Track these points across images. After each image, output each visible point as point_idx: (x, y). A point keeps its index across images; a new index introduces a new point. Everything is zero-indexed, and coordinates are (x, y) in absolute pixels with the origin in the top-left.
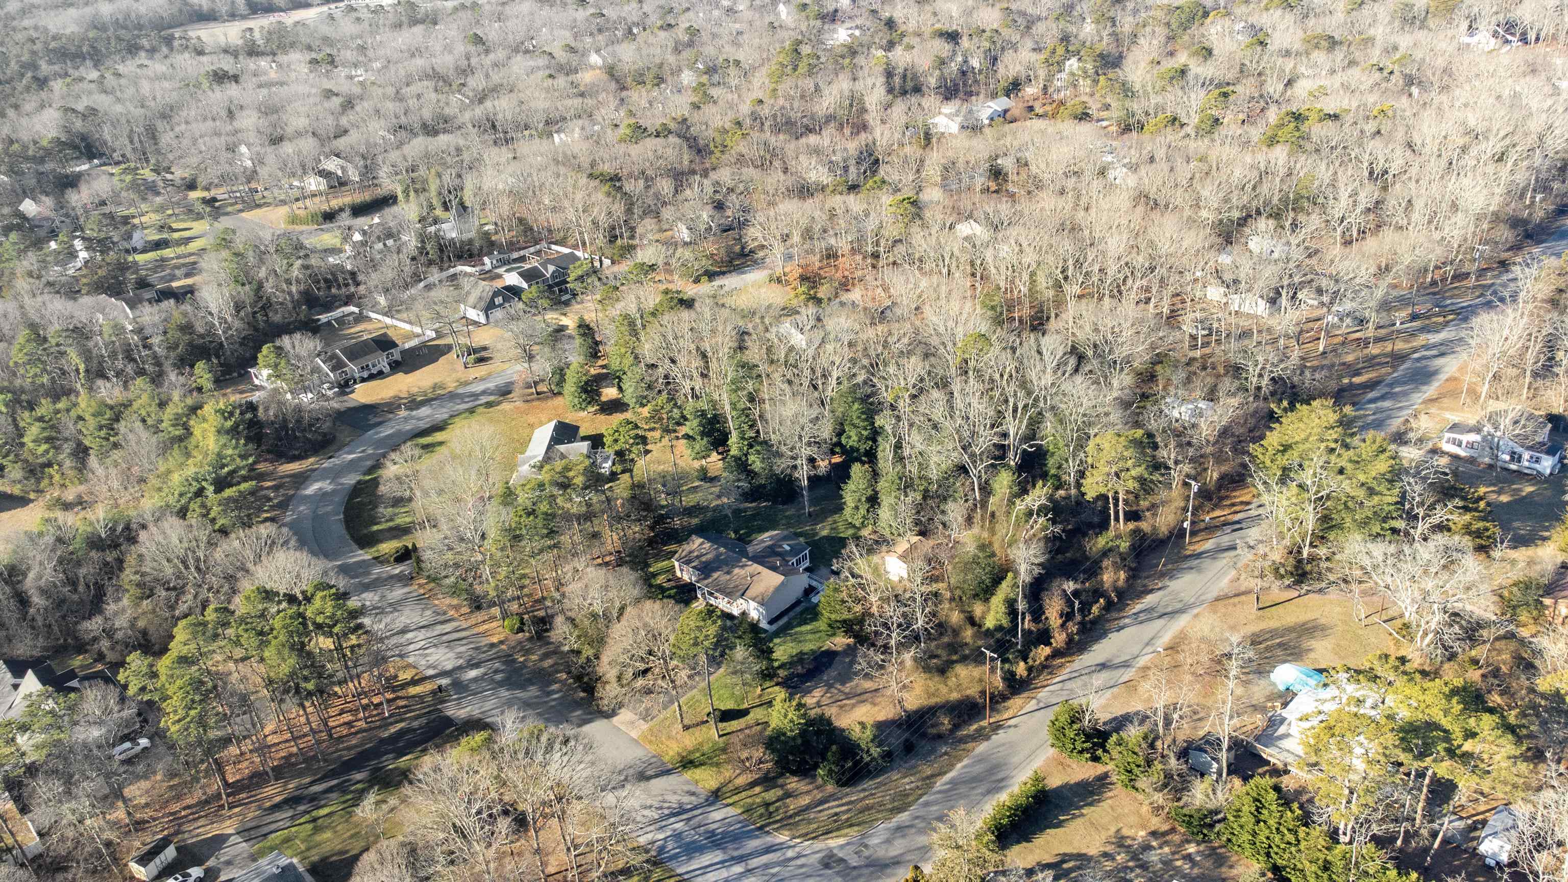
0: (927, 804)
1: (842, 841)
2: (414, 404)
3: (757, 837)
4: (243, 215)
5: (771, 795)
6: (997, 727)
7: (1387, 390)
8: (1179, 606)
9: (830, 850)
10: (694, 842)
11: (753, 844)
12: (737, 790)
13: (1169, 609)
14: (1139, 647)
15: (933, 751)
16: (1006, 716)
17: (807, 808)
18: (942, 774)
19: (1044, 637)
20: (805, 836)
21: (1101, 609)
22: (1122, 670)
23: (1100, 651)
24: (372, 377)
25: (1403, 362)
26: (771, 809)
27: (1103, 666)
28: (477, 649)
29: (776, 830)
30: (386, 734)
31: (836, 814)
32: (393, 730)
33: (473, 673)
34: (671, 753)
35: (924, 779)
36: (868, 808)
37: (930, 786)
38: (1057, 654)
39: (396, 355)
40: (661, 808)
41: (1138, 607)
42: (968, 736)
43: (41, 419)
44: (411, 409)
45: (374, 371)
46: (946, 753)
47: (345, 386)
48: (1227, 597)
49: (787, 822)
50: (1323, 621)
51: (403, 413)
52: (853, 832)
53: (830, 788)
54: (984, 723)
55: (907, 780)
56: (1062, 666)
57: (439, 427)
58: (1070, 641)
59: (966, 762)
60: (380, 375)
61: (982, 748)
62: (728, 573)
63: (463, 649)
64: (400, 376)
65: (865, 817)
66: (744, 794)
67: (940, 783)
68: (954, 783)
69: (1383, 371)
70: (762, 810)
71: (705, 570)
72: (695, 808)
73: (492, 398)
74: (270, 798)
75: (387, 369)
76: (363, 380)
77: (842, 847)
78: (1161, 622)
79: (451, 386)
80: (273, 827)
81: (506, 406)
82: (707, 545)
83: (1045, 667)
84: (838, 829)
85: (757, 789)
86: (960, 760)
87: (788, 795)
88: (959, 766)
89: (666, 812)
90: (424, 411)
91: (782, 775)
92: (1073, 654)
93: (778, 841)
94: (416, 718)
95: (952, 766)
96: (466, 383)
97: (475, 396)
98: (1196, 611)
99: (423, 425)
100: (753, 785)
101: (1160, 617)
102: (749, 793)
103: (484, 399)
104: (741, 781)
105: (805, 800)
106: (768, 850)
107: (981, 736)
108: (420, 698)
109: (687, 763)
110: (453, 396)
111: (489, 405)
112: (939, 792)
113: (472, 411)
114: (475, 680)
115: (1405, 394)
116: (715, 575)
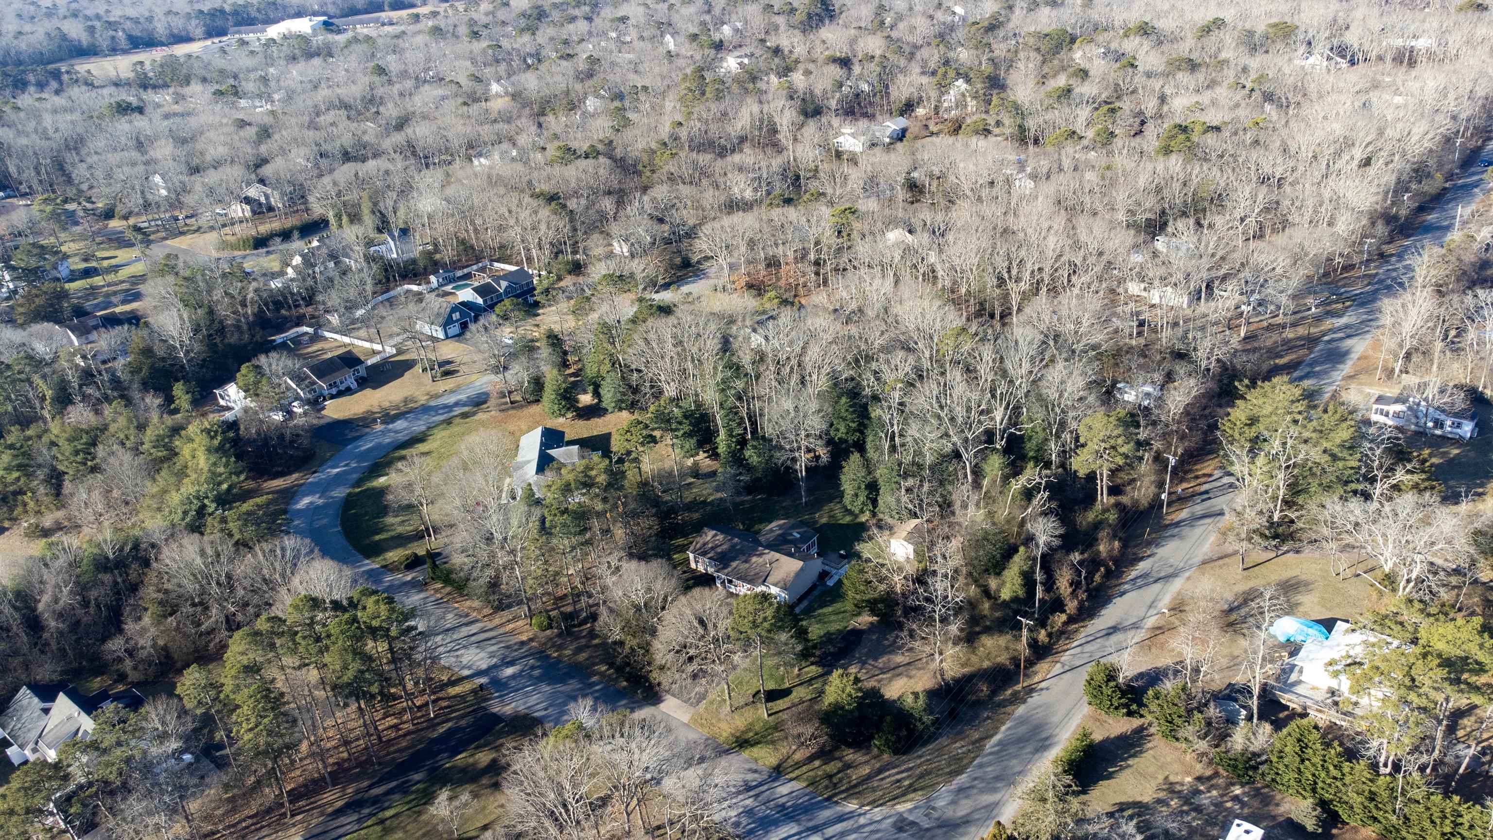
0: (981, 766)
1: (909, 805)
2: (388, 418)
3: (826, 808)
4: (168, 242)
5: (832, 767)
6: (1030, 691)
7: (1308, 369)
8: (1171, 570)
9: (900, 814)
10: (767, 816)
11: (826, 814)
12: (798, 765)
13: (1163, 574)
14: (1144, 609)
15: (975, 717)
16: (1036, 680)
17: (869, 777)
18: (989, 737)
19: (1058, 605)
20: (874, 803)
21: (1103, 577)
22: (1133, 632)
23: (1109, 615)
24: (340, 394)
25: (1317, 344)
26: (835, 780)
27: (1114, 630)
28: (507, 647)
29: (844, 799)
30: (435, 735)
31: (898, 781)
32: (442, 729)
33: (509, 671)
34: (725, 734)
35: (973, 743)
36: (928, 773)
37: (981, 748)
38: (1071, 620)
39: (362, 371)
40: (728, 787)
41: (1133, 574)
42: (1004, 700)
43: (11, 447)
44: (388, 423)
45: (342, 387)
46: (988, 718)
47: (316, 403)
48: (1211, 561)
49: (853, 791)
50: (1303, 577)
51: (379, 427)
52: (918, 796)
53: (886, 757)
54: (1018, 687)
55: (958, 745)
56: (1076, 631)
57: (419, 439)
58: (1081, 608)
59: (1008, 724)
60: (348, 391)
61: (1021, 710)
62: (746, 561)
63: (494, 648)
64: (368, 392)
65: (927, 781)
66: (805, 769)
67: (990, 745)
68: (1003, 745)
69: (1301, 352)
70: (826, 782)
71: (723, 560)
72: (761, 784)
73: (466, 409)
74: (330, 804)
75: (354, 385)
76: (333, 397)
77: (910, 811)
78: (1158, 586)
79: (423, 400)
80: (341, 831)
81: (481, 416)
82: (720, 537)
83: (1063, 633)
84: (904, 794)
85: (817, 763)
86: (1003, 723)
87: (848, 766)
88: (1003, 728)
89: (734, 790)
90: (400, 424)
91: (836, 748)
92: (1083, 620)
93: (848, 810)
94: (463, 717)
95: (996, 730)
96: (437, 396)
97: (449, 408)
98: (1187, 574)
99: (402, 437)
100: (811, 759)
101: (1155, 581)
102: (810, 767)
103: (458, 411)
104: (798, 756)
105: (866, 770)
106: (841, 818)
107: (1017, 699)
108: (461, 697)
109: (742, 743)
110: (426, 409)
111: (465, 416)
112: (991, 754)
113: (449, 422)
114: (513, 677)
115: (1326, 372)
116: (734, 564)
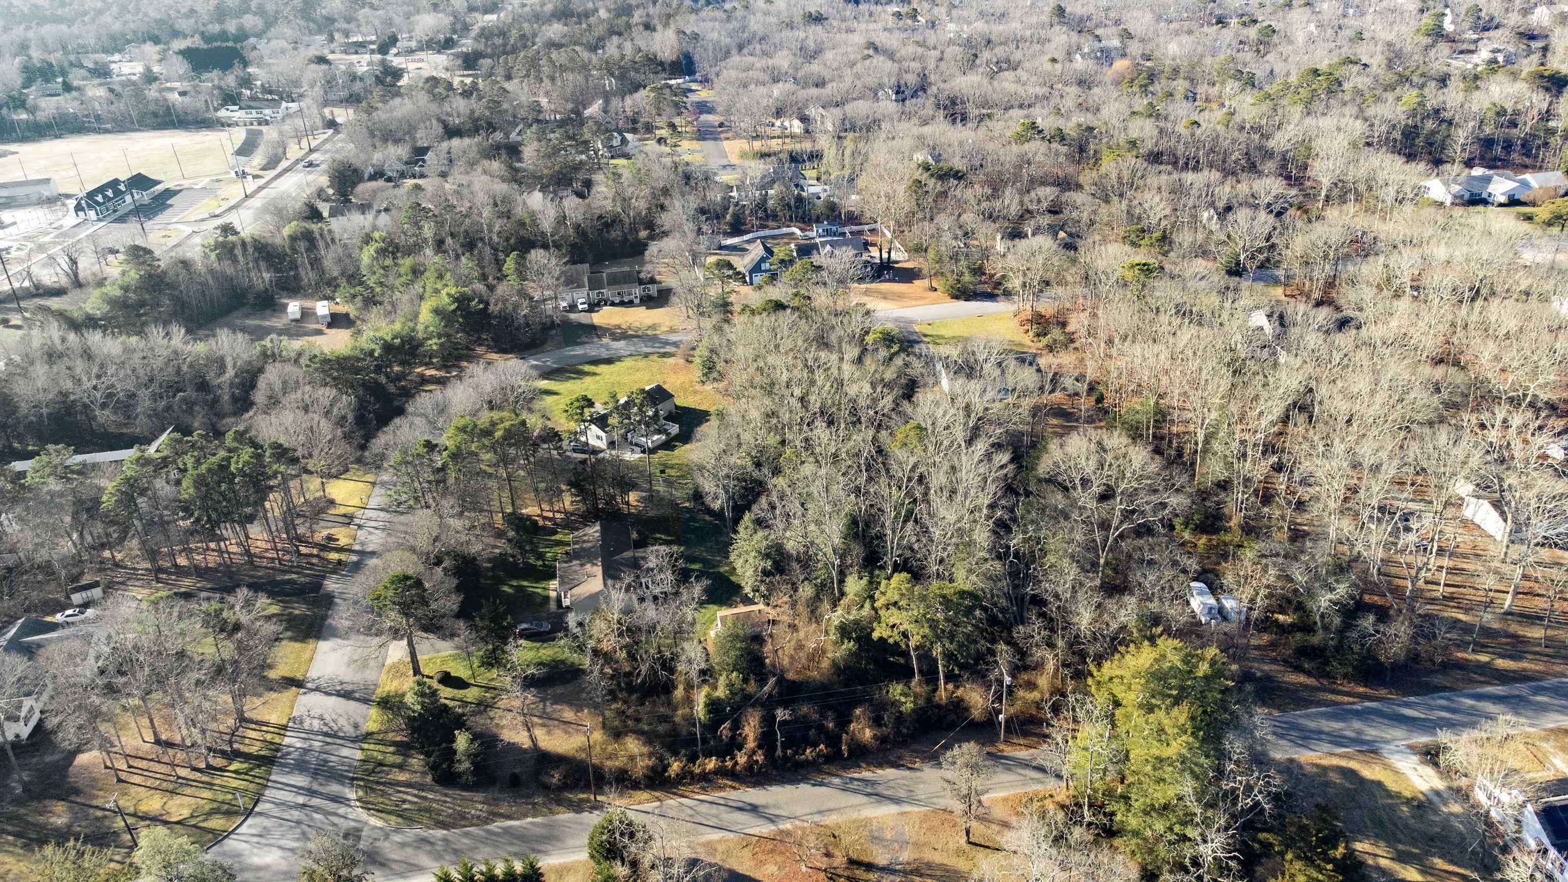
0: (466, 834)
1: (379, 823)
2: (621, 335)
3: (343, 784)
5: (393, 759)
7: (1526, 692)
9: (365, 825)
10: (308, 762)
11: (335, 788)
12: (381, 742)
15: (529, 796)
17: (399, 784)
18: (509, 817)
20: (366, 805)
21: (817, 756)
22: (763, 822)
23: (772, 794)
24: (622, 304)
26: (378, 769)
27: (754, 809)
29: (359, 786)
31: (404, 801)
32: (287, 577)
34: (387, 688)
35: (491, 814)
36: (428, 810)
37: (487, 821)
38: (732, 774)
39: (652, 291)
40: (326, 724)
41: (866, 774)
42: (570, 800)
44: (614, 340)
45: (629, 299)
46: (535, 804)
49: (371, 786)
51: (605, 340)
52: (396, 822)
53: (429, 779)
54: (592, 797)
55: (480, 806)
56: (722, 788)
57: (609, 361)
59: (539, 820)
60: (630, 304)
61: (566, 816)
62: (582, 565)
63: (393, 540)
64: (638, 309)
65: (417, 817)
66: (378, 747)
67: (497, 826)
68: (507, 831)
70: (371, 767)
72: (343, 738)
73: (673, 350)
74: (181, 587)
75: (637, 301)
76: (613, 304)
77: (374, 828)
78: (863, 800)
79: (661, 330)
81: (671, 360)
82: (597, 535)
83: (706, 780)
84: (389, 813)
85: (391, 749)
86: (534, 816)
87: (401, 767)
88: (529, 820)
89: (325, 729)
92: (743, 782)
93: (347, 795)
94: (307, 576)
95: (525, 816)
96: (673, 331)
97: (666, 343)
98: (907, 808)
99: (604, 355)
100: (394, 743)
101: (869, 795)
102: (383, 748)
103: (667, 349)
104: (391, 736)
105: (405, 777)
106: (335, 798)
107: (577, 806)
108: (329, 563)
109: (383, 701)
110: (654, 339)
111: (664, 355)
112: (488, 831)
113: (646, 356)
